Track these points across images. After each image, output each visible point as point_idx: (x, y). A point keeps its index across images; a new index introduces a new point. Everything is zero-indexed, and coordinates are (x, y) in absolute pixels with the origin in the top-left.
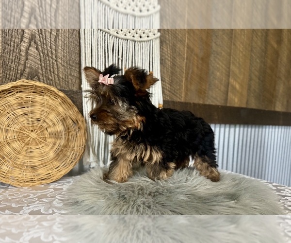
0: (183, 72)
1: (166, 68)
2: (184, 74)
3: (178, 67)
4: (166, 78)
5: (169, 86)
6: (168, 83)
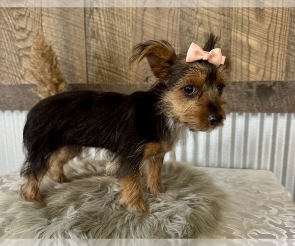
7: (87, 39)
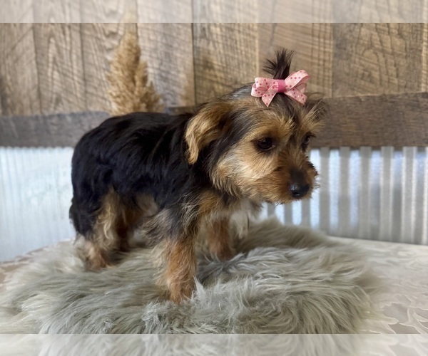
0: (254, 38)
1: (214, 42)
2: (257, 41)
3: (239, 31)
4: (215, 62)
5: (222, 75)
6: (219, 71)
7: (195, 41)
